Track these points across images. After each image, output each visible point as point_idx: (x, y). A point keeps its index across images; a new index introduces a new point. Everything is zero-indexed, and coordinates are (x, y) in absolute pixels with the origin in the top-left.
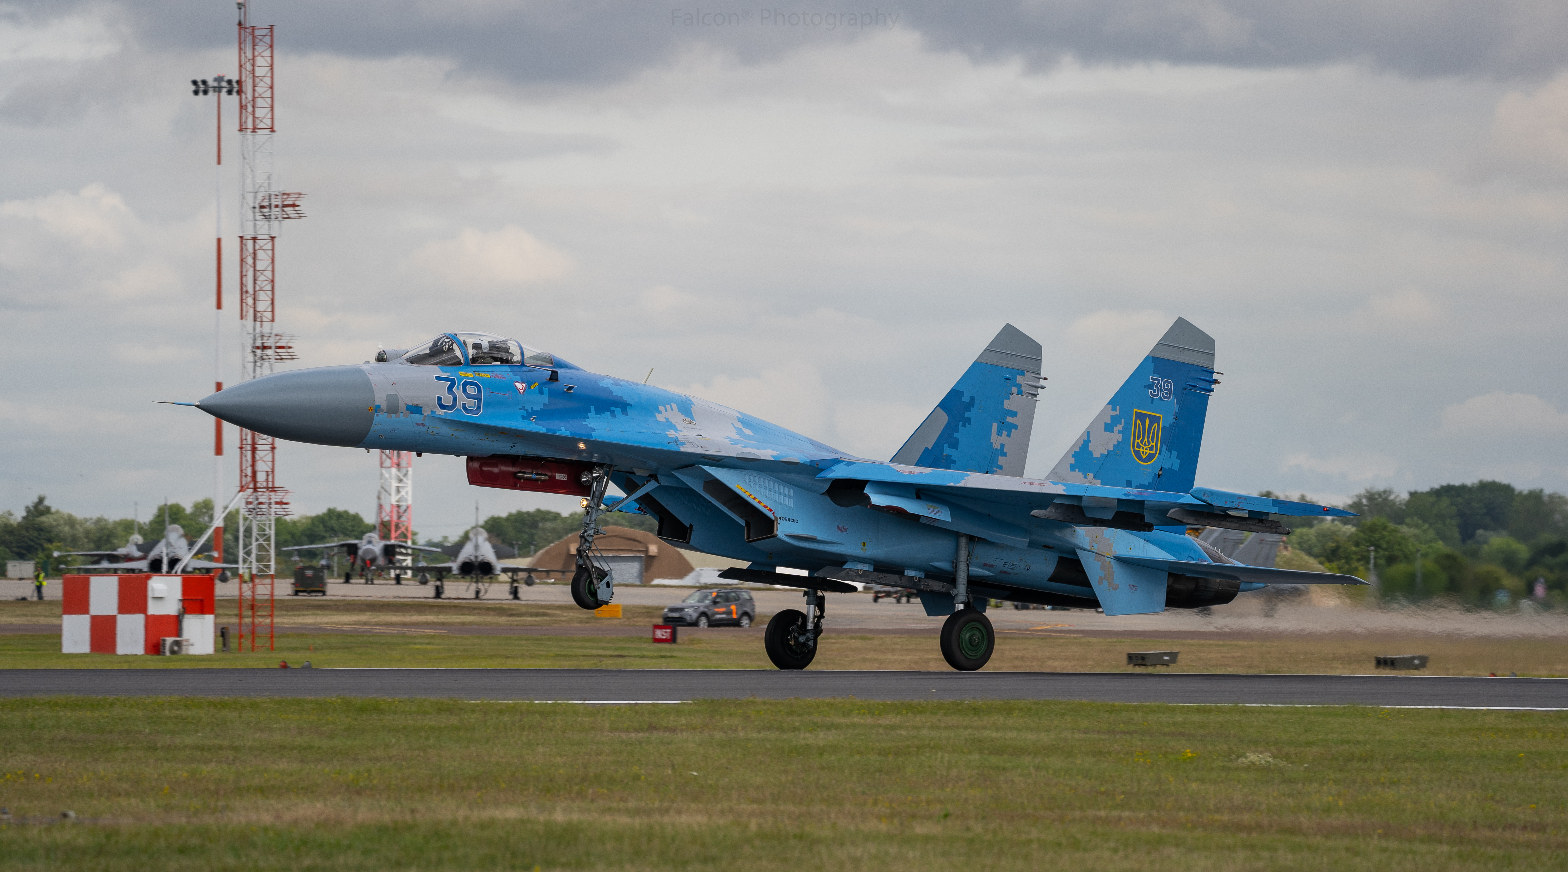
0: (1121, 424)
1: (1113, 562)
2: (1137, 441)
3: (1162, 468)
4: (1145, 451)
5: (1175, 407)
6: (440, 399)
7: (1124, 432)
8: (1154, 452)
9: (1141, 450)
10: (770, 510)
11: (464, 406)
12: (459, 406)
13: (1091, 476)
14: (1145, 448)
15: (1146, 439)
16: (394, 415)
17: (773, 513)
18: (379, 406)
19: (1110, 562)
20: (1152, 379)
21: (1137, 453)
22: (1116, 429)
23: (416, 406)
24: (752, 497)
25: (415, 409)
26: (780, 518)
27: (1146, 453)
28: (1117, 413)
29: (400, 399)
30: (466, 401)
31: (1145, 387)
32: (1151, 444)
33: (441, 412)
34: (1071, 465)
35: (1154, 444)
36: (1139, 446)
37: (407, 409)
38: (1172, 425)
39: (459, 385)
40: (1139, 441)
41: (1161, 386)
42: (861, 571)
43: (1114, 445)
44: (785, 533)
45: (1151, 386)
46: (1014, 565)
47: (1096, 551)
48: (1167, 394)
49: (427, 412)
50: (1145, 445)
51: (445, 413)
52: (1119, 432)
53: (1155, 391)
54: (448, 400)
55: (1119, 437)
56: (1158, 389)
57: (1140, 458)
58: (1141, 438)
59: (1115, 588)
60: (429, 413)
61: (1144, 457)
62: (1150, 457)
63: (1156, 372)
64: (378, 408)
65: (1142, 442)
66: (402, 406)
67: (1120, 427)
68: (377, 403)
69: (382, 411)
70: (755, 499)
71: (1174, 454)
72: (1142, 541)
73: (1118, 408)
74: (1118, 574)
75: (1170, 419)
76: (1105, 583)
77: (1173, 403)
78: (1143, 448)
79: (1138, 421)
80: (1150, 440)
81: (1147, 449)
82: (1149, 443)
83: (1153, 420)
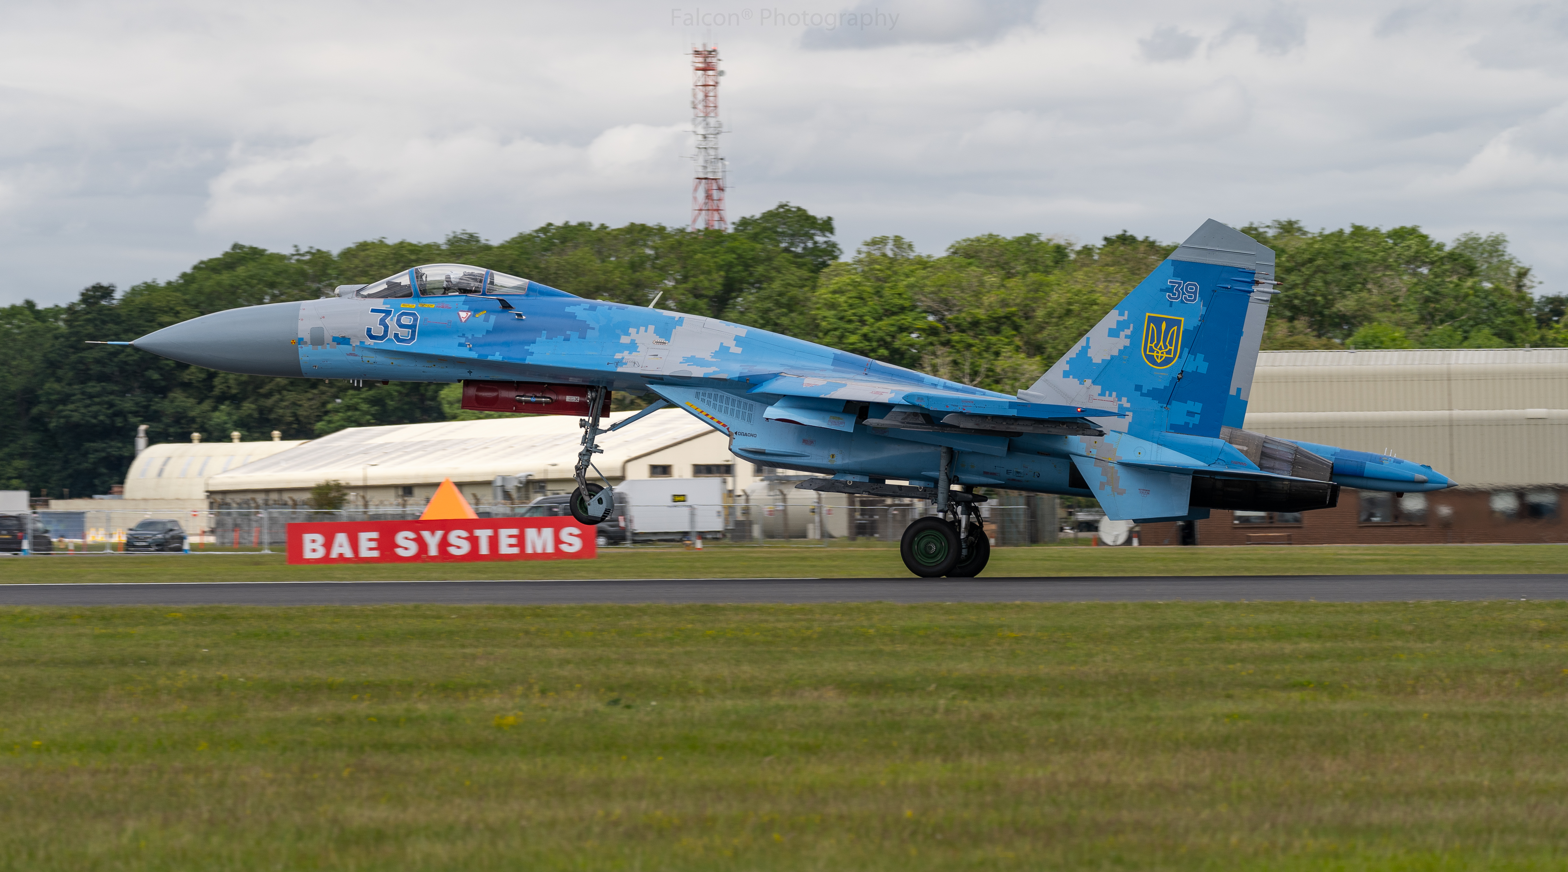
0: (1129, 328)
1: (1117, 467)
2: (1149, 345)
3: (1182, 371)
4: (1160, 355)
5: (1202, 310)
6: (369, 330)
7: (1134, 338)
8: (1172, 356)
9: (1155, 354)
10: (724, 425)
11: (396, 335)
12: (391, 335)
13: (1088, 382)
14: (1160, 352)
15: (1161, 343)
16: (320, 347)
17: (728, 429)
18: (302, 339)
19: (1113, 467)
20: (1170, 282)
21: (1151, 359)
22: (1122, 334)
23: (344, 337)
24: (704, 413)
25: (343, 341)
26: (736, 433)
27: (1162, 357)
28: (1126, 317)
29: (325, 332)
30: (399, 331)
31: (1162, 290)
32: (1169, 347)
33: (370, 342)
34: (1065, 372)
35: (1173, 348)
36: (1152, 350)
37: (333, 341)
38: (1198, 329)
39: (394, 316)
40: (1153, 345)
41: (1182, 289)
42: (850, 482)
43: (1119, 350)
44: (740, 447)
45: (1170, 290)
46: (1018, 472)
47: (1095, 457)
48: (1191, 297)
49: (355, 343)
50: (1161, 349)
51: (375, 343)
52: (1127, 337)
53: (1174, 294)
54: (378, 330)
55: (1127, 342)
56: (1179, 293)
57: (1154, 362)
58: (1155, 342)
59: (1121, 493)
60: (358, 344)
61: (1159, 361)
62: (1167, 361)
63: (1176, 275)
64: (301, 341)
65: (1156, 346)
66: (328, 337)
67: (1128, 332)
68: (300, 336)
69: (306, 343)
70: (707, 415)
71: (1200, 357)
72: (1155, 445)
73: (1126, 312)
74: (1124, 479)
75: (1195, 322)
76: (1108, 489)
77: (1198, 307)
78: (1158, 352)
79: (1152, 325)
80: (1167, 344)
81: (1162, 353)
82: (1166, 347)
83: (1171, 323)
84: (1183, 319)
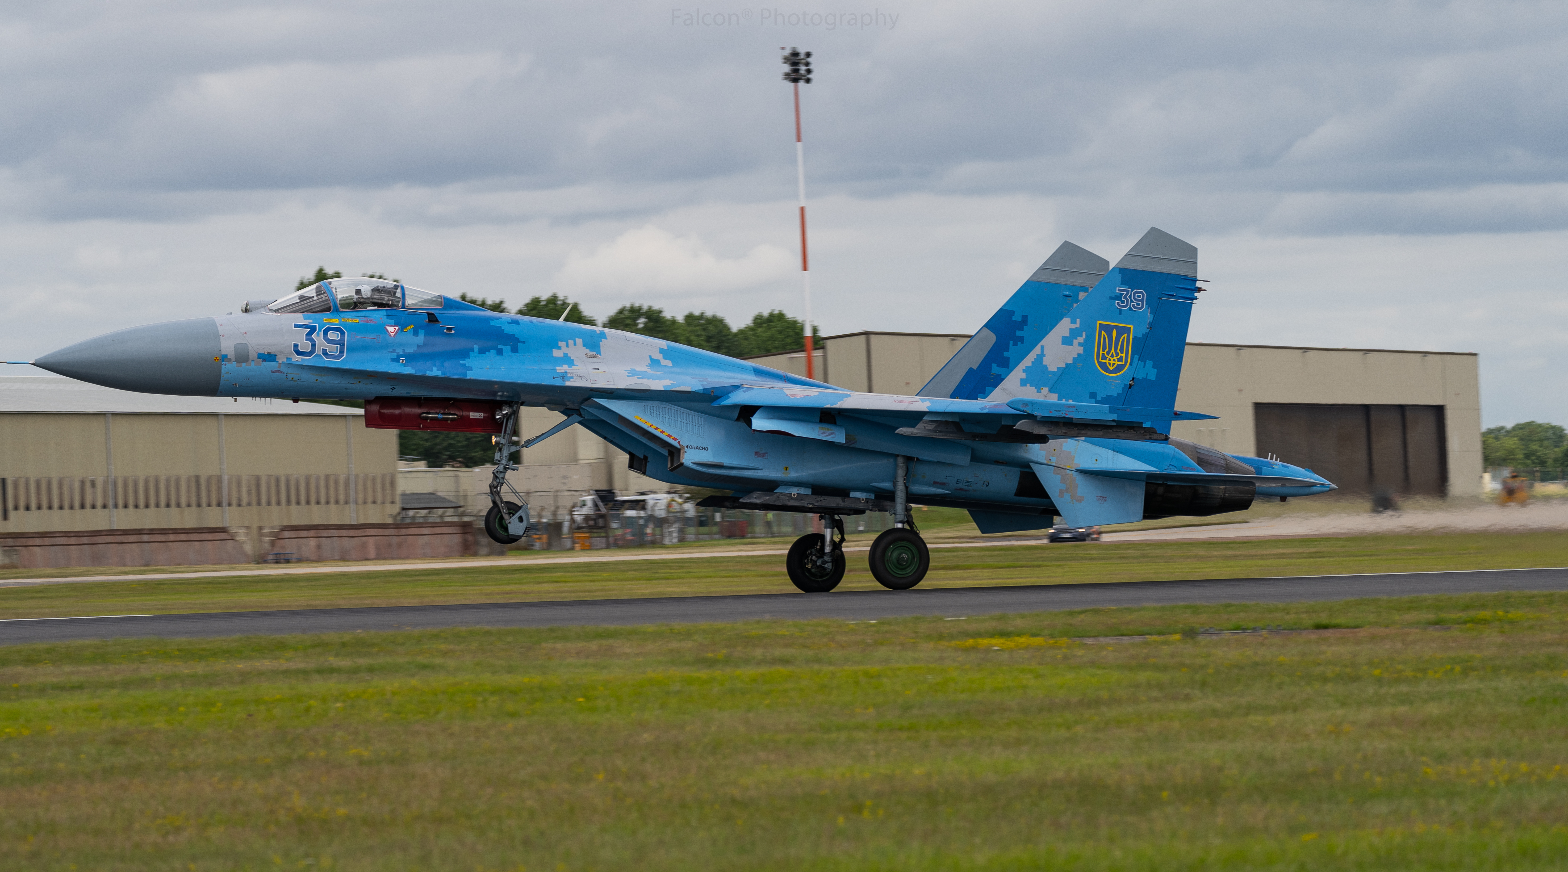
0: (1082, 336)
1: (1075, 474)
2: (1101, 352)
3: (1133, 379)
4: (1112, 362)
5: (1150, 317)
6: (296, 346)
7: (1087, 345)
8: (1123, 363)
9: (1107, 361)
10: (675, 439)
11: (324, 351)
12: (318, 351)
13: (1045, 390)
14: (1112, 359)
15: (1113, 351)
16: (244, 364)
17: (679, 442)
18: (226, 356)
19: (1071, 475)
20: (1119, 290)
21: (1104, 366)
22: (1076, 342)
23: (269, 354)
24: (654, 427)
25: (269, 357)
26: (687, 447)
27: (1114, 364)
28: (1078, 325)
29: (250, 348)
30: (327, 346)
31: (1111, 298)
32: (1120, 355)
33: (297, 359)
34: (1022, 380)
35: (1124, 355)
36: (1104, 358)
37: (259, 357)
38: (1146, 336)
39: (320, 331)
40: (1105, 353)
41: (1130, 297)
42: (794, 495)
43: (1074, 358)
44: (693, 461)
45: (1118, 298)
46: (968, 482)
47: (1054, 464)
48: (1138, 304)
49: (282, 359)
50: (1112, 356)
51: (302, 359)
52: (1080, 344)
53: (1123, 302)
54: (305, 346)
55: (1080, 350)
56: (1127, 300)
57: (1106, 369)
58: (1107, 350)
59: (1080, 500)
60: (285, 360)
61: (1111, 368)
62: (1119, 368)
63: (1123, 283)
64: (224, 358)
65: (1108, 353)
66: (253, 354)
67: (1081, 340)
68: (223, 353)
69: (230, 360)
70: (657, 429)
71: (1149, 363)
72: (1111, 452)
73: (1078, 320)
74: (1083, 486)
75: (1144, 329)
76: (1067, 496)
77: (1145, 313)
78: (1110, 360)
79: (1103, 332)
80: (1118, 351)
81: (1114, 360)
82: (1117, 354)
83: (1121, 331)
84: (1132, 327)
